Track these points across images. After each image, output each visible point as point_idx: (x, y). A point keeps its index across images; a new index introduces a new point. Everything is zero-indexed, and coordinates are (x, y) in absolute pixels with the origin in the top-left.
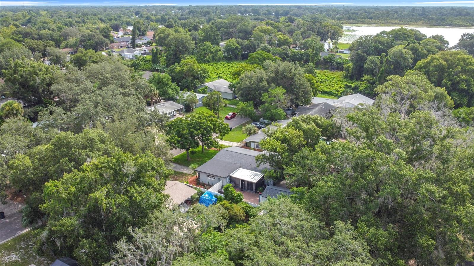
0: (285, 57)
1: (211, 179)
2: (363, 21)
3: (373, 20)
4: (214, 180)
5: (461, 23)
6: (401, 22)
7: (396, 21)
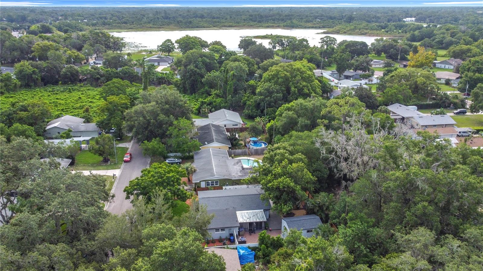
0: (99, 77)
1: (220, 232)
2: (119, 26)
3: (128, 25)
4: (224, 232)
5: (205, 25)
6: (155, 26)
7: (151, 25)
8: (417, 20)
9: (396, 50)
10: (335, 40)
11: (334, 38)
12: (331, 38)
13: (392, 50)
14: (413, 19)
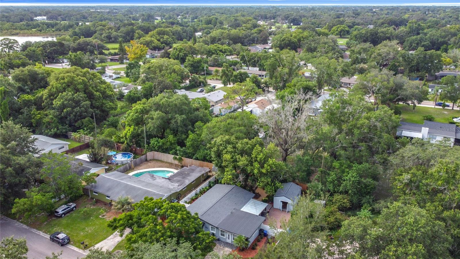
8: (48, 19)
9: (93, 46)
10: (16, 42)
11: (14, 40)
12: (11, 40)
13: (89, 46)
14: (45, 18)
